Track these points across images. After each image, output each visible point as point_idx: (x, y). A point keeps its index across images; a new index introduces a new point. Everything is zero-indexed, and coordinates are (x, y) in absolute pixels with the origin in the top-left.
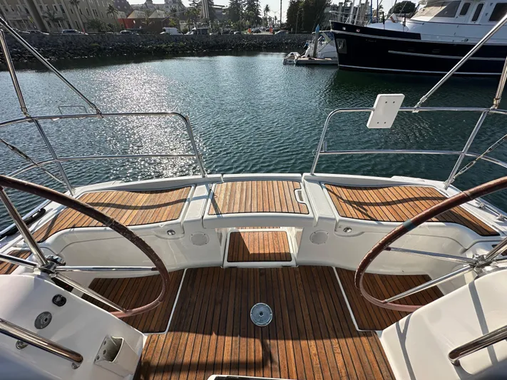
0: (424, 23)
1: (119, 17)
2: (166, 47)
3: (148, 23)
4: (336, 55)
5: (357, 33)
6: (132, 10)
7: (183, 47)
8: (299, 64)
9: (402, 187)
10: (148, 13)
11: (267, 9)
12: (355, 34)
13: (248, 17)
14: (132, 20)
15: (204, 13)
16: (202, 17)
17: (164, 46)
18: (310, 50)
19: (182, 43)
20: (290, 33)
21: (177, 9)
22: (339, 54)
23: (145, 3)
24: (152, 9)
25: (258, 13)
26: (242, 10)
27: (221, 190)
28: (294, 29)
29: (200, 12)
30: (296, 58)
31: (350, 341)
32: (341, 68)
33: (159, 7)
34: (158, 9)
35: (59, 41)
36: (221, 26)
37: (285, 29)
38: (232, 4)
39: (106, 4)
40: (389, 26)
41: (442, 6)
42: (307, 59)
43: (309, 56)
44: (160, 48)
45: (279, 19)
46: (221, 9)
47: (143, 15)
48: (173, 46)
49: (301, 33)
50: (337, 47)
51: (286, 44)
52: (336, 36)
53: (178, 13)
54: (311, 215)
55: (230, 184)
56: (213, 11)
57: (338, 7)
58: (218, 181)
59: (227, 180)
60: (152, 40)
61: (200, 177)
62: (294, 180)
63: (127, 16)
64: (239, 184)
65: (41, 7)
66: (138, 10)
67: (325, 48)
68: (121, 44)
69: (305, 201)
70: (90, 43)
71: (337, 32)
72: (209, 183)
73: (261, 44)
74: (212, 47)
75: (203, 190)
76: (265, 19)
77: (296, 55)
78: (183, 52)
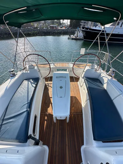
5: (89, 30)
7: (36, 33)
8: (72, 39)
17: (30, 32)
18: (76, 35)
19: (36, 32)
20: (71, 28)
22: (84, 36)
25: (60, 21)
32: (84, 40)
36: (48, 25)
37: (69, 27)
40: (97, 28)
42: (75, 37)
44: (29, 33)
48: (33, 32)
49: (74, 28)
50: (83, 34)
51: (69, 32)
54: (70, 67)
55: (57, 63)
58: (55, 63)
60: (26, 31)
67: (80, 34)
69: (69, 65)
70: (6, 31)
71: (83, 30)
72: (53, 63)
73: (61, 32)
74: (45, 33)
75: (53, 64)
76: (63, 23)
77: (72, 36)
78: (36, 34)
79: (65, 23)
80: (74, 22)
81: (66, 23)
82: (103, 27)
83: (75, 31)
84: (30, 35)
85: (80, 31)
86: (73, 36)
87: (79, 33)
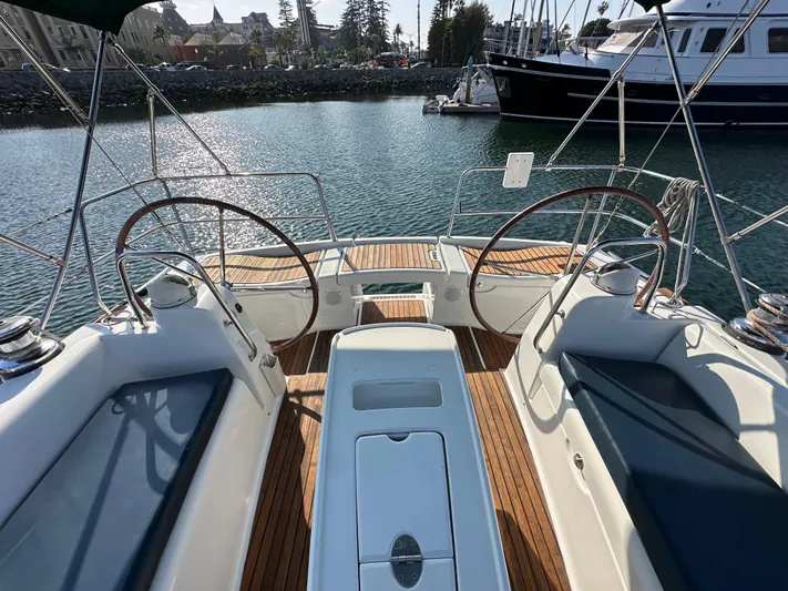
0: (613, 55)
1: (172, 43)
2: (246, 89)
3: (217, 52)
4: (496, 99)
5: (524, 69)
6: (192, 33)
7: (272, 89)
8: (445, 112)
9: (540, 248)
10: (217, 37)
11: (398, 31)
12: (521, 70)
13: (370, 43)
14: (193, 47)
15: (303, 36)
16: (300, 42)
17: (244, 87)
18: (460, 93)
19: (271, 83)
20: (433, 66)
21: (261, 31)
22: (501, 99)
23: (212, 23)
24: (222, 31)
25: (384, 37)
26: (361, 31)
27: (353, 253)
28: (439, 61)
29: (297, 35)
30: (441, 103)
31: (476, 374)
32: (504, 118)
33: (232, 28)
34: (232, 30)
35: (81, 82)
36: (329, 56)
37: (425, 60)
38: (345, 23)
39: (151, 24)
40: (566, 59)
41: (637, 31)
42: (457, 105)
43: (458, 101)
44: (238, 90)
45: (416, 45)
46: (329, 30)
47: (210, 41)
48: (258, 87)
49: (450, 66)
50: (497, 89)
51: (428, 82)
52: (496, 73)
53: (262, 37)
54: (443, 270)
55: (362, 247)
56: (316, 33)
57: (503, 28)
58: (349, 245)
59: (359, 244)
60: (226, 79)
61: (331, 240)
62: (428, 242)
63: (185, 42)
64: (372, 247)
65: (50, 29)
66: (200, 32)
67: (481, 88)
68: (177, 85)
69: (439, 259)
70: (130, 84)
71: (496, 67)
72: (340, 246)
73: (391, 83)
74: (316, 88)
75: (335, 253)
76: (396, 45)
77: (442, 99)
78: (272, 95)
79: (407, 42)
80: (447, 39)
81: (412, 44)
82: (592, 55)
83: (457, 75)
84: (245, 100)
85: (479, 77)
86: (445, 98)
87: (478, 83)
